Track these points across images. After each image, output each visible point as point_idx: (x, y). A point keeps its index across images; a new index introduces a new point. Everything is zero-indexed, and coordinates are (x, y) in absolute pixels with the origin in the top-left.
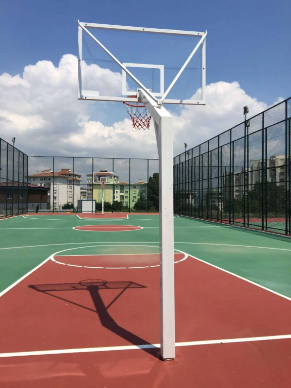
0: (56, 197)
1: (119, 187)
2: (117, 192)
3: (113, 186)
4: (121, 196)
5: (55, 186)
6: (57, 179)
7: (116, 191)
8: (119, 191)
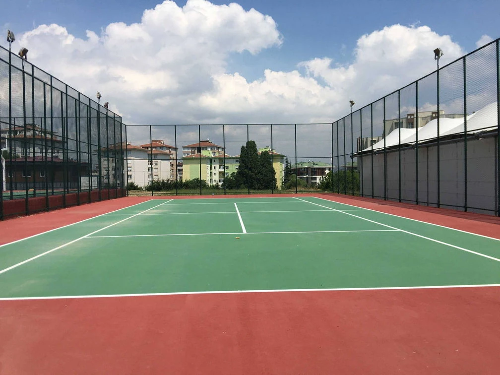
0: (131, 176)
1: (217, 161)
2: (215, 167)
3: (211, 160)
4: (220, 172)
5: (129, 161)
6: (132, 153)
7: (213, 166)
8: (217, 166)
